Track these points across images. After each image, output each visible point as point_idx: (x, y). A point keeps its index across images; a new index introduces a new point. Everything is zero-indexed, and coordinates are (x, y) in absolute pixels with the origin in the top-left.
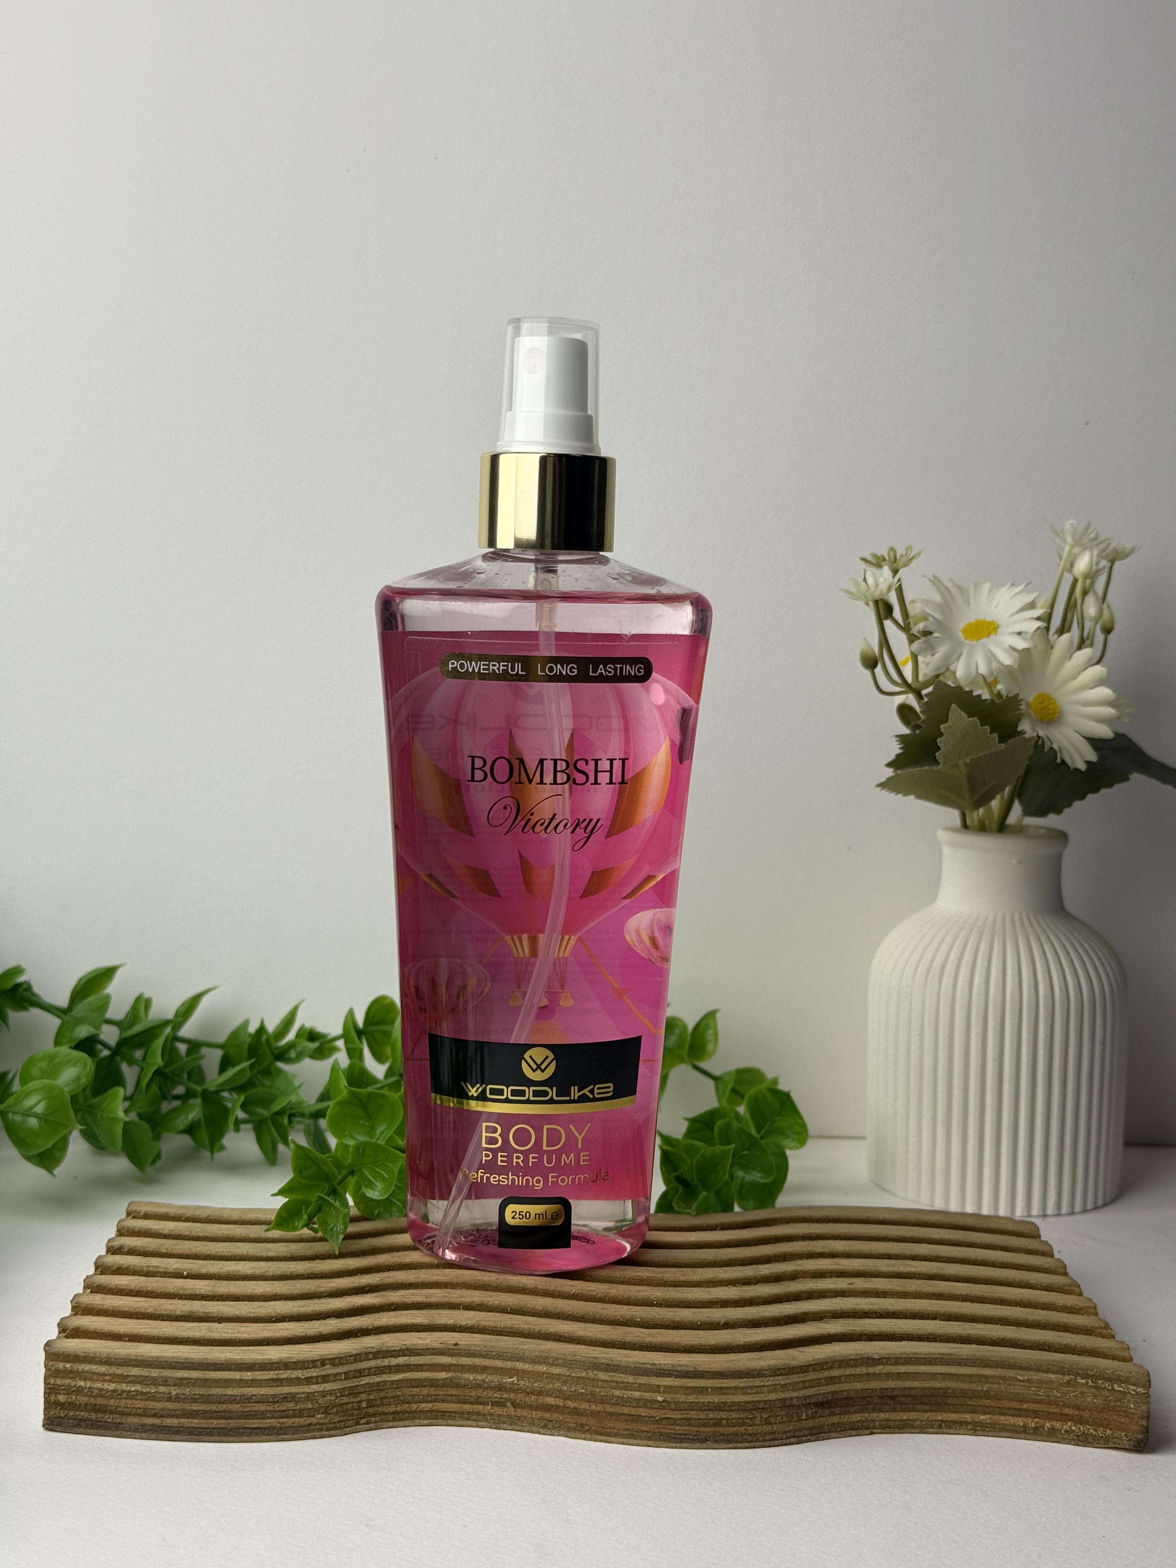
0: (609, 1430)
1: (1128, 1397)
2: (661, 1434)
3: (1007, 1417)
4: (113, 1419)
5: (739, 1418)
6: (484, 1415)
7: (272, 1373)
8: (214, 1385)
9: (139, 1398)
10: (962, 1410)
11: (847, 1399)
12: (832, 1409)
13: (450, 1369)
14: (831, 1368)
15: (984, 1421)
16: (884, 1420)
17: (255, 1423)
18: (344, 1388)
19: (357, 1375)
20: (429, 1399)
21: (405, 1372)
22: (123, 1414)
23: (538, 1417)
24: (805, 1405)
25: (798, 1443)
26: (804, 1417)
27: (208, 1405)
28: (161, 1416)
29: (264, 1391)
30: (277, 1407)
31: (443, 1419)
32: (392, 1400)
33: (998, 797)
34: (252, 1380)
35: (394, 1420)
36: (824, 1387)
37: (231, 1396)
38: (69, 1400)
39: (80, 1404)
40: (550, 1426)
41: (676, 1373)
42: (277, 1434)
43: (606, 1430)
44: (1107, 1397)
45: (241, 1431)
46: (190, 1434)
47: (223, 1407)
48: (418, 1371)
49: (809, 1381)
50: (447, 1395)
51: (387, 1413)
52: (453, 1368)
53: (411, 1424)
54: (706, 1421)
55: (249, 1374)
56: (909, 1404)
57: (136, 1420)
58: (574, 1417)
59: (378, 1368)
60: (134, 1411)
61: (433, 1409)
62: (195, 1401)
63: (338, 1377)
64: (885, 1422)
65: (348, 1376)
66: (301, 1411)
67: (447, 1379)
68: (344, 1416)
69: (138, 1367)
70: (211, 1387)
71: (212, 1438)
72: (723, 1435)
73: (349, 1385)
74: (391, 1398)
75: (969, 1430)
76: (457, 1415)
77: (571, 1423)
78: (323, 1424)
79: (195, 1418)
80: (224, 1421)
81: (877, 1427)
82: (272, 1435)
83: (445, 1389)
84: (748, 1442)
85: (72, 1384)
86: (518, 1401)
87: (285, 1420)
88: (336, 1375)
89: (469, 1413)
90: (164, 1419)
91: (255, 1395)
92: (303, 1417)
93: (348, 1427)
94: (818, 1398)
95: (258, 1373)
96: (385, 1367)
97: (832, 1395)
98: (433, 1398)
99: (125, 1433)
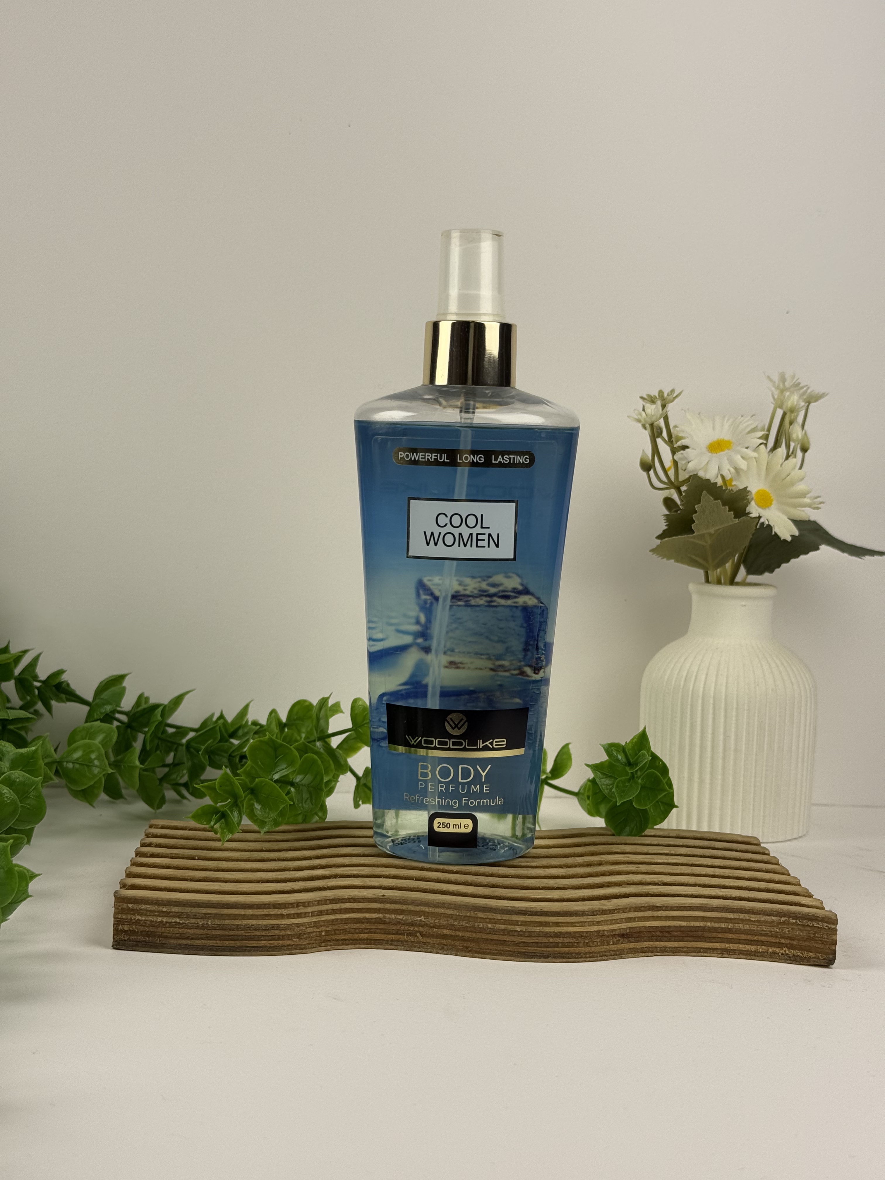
0: (484, 950)
1: (823, 931)
2: (519, 952)
3: (744, 946)
4: (160, 941)
5: (570, 943)
6: (402, 942)
7: (265, 910)
8: (226, 918)
9: (177, 927)
10: (714, 941)
11: (640, 932)
12: (630, 939)
13: (379, 912)
14: (629, 911)
15: (729, 948)
16: (664, 947)
17: (254, 943)
18: (311, 922)
19: (320, 914)
20: (366, 931)
21: (350, 913)
22: (166, 937)
23: (438, 942)
24: (612, 935)
25: (607, 960)
26: (611, 943)
27: (223, 931)
28: (192, 939)
29: (260, 922)
30: (268, 933)
31: (375, 944)
32: (342, 931)
33: (731, 561)
34: (252, 915)
35: (343, 944)
36: (624, 924)
37: (238, 925)
38: (131, 929)
39: (138, 931)
40: (445, 948)
41: (529, 913)
42: (268, 951)
43: (482, 951)
44: (810, 931)
45: (245, 948)
46: (211, 950)
47: (232, 933)
48: (359, 913)
49: (615, 919)
50: (377, 929)
51: (338, 940)
52: (381, 911)
53: (354, 948)
54: (548, 944)
55: (250, 911)
56: (679, 937)
57: (174, 942)
58: (462, 942)
59: (333, 910)
60: (174, 935)
61: (369, 938)
62: (214, 929)
63: (307, 915)
64: (664, 948)
65: (313, 914)
66: (283, 936)
67: (377, 918)
68: (311, 940)
69: (177, 906)
70: (225, 919)
71: (225, 953)
72: (559, 953)
73: (313, 921)
74: (341, 930)
75: (719, 954)
76: (385, 942)
77: (460, 946)
78: (297, 945)
79: (214, 940)
80: (233, 942)
81: (658, 951)
82: (264, 951)
83: (376, 924)
84: (576, 958)
85: (133, 919)
86: (424, 933)
87: (272, 942)
88: (306, 913)
89: (392, 940)
90: (194, 941)
91: (254, 925)
92: (284, 940)
93: (314, 948)
94: (620, 931)
95: (256, 910)
96: (337, 909)
97: (630, 929)
98: (368, 930)
99: (167, 950)
